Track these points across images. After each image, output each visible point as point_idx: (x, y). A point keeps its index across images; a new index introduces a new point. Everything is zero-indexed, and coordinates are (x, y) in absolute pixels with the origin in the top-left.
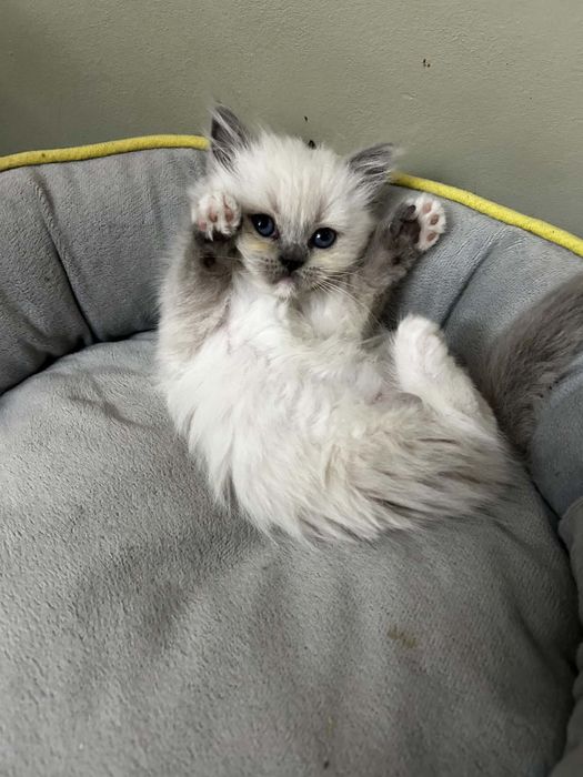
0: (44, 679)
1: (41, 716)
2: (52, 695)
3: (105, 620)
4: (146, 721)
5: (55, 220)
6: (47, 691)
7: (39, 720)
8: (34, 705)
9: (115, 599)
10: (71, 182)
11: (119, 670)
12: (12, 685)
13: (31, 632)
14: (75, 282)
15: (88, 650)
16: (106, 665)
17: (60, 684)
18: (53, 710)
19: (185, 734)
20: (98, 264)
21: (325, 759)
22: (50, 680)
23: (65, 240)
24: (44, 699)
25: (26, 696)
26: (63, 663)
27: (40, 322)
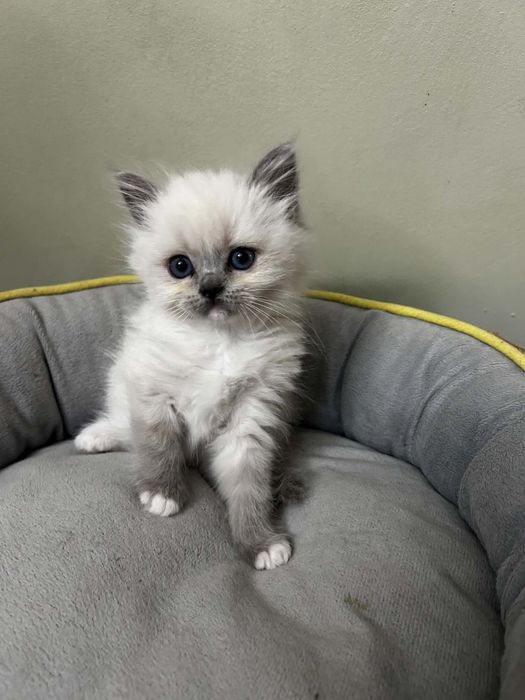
0: (51, 663)
1: (52, 693)
2: (60, 675)
3: (103, 613)
4: (150, 685)
5: (45, 331)
6: (55, 672)
7: (50, 696)
8: (44, 685)
9: (109, 595)
10: (56, 306)
11: (119, 650)
12: (22, 671)
13: (37, 627)
14: (57, 378)
15: (89, 636)
16: (107, 647)
17: (67, 665)
18: (61, 687)
19: (187, 690)
20: (76, 364)
21: (315, 693)
22: (58, 662)
23: (51, 346)
24: (52, 679)
25: (36, 679)
26: (68, 648)
27: (27, 411)
